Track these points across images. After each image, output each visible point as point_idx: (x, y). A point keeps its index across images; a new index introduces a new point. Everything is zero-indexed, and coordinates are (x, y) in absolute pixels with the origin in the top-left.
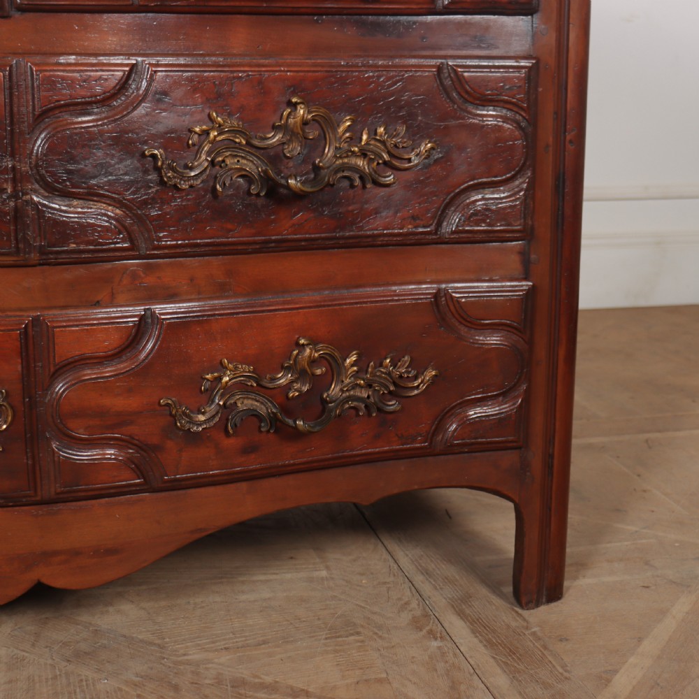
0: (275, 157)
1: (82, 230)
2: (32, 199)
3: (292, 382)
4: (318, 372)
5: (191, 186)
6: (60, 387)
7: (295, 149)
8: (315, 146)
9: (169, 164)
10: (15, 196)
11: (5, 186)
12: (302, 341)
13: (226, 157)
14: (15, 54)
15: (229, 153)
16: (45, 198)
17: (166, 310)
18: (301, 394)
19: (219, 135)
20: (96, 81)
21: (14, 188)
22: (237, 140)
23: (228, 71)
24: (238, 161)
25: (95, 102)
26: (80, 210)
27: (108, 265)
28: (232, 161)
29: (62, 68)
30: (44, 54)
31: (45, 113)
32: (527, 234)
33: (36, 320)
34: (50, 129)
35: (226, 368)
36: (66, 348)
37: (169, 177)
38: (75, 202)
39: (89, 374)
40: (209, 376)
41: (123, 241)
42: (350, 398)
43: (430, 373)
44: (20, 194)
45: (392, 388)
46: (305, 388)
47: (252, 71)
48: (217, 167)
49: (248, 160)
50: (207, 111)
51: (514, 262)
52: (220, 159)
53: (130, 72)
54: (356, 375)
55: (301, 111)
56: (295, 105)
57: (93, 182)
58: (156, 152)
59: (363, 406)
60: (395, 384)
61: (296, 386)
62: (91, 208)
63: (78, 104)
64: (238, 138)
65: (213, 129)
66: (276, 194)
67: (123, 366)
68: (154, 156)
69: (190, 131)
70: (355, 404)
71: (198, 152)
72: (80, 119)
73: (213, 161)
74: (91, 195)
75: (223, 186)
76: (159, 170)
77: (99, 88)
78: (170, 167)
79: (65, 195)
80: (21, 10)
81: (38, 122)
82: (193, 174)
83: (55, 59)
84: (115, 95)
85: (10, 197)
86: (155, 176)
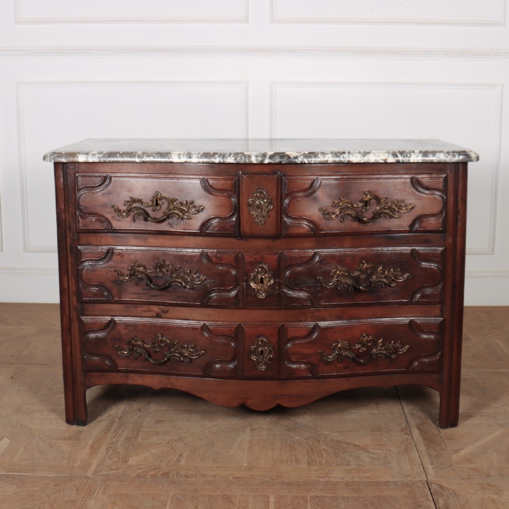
0: (356, 279)
1: (298, 299)
2: (284, 290)
3: (361, 347)
4: (369, 344)
5: (330, 288)
6: (289, 345)
7: (363, 276)
8: (370, 275)
10: (279, 290)
11: (276, 287)
12: (364, 335)
14: (281, 249)
15: (343, 278)
16: (287, 290)
17: (322, 324)
18: (363, 351)
19: (339, 272)
20: (303, 257)
21: (279, 288)
23: (344, 254)
24: (345, 280)
25: (303, 263)
26: (297, 294)
27: (305, 310)
28: (343, 280)
29: (294, 254)
30: (289, 249)
31: (289, 266)
32: (442, 303)
33: (283, 325)
34: (290, 271)
35: (339, 342)
36: (291, 334)
37: (324, 285)
38: (296, 292)
39: (297, 342)
40: (334, 344)
41: (309, 303)
42: (379, 353)
43: (407, 347)
45: (394, 351)
46: (365, 350)
47: (350, 253)
48: (339, 282)
49: (348, 280)
50: (336, 265)
51: (438, 311)
52: (340, 280)
53: (314, 255)
54: (382, 346)
55: (365, 265)
56: (364, 263)
57: (301, 286)
59: (384, 356)
60: (395, 350)
61: (362, 349)
62: (301, 293)
63: (298, 264)
64: (345, 273)
66: (357, 290)
67: (308, 340)
68: (320, 279)
69: (331, 271)
70: (381, 355)
71: (333, 278)
72: (298, 268)
73: (337, 280)
74: (301, 290)
75: (340, 288)
76: (321, 283)
77: (304, 259)
78: (324, 282)
79: (293, 290)
80: (284, 237)
81: (286, 269)
82: (331, 284)
83: (292, 251)
84: (309, 261)
85: (277, 290)
86: (320, 285)
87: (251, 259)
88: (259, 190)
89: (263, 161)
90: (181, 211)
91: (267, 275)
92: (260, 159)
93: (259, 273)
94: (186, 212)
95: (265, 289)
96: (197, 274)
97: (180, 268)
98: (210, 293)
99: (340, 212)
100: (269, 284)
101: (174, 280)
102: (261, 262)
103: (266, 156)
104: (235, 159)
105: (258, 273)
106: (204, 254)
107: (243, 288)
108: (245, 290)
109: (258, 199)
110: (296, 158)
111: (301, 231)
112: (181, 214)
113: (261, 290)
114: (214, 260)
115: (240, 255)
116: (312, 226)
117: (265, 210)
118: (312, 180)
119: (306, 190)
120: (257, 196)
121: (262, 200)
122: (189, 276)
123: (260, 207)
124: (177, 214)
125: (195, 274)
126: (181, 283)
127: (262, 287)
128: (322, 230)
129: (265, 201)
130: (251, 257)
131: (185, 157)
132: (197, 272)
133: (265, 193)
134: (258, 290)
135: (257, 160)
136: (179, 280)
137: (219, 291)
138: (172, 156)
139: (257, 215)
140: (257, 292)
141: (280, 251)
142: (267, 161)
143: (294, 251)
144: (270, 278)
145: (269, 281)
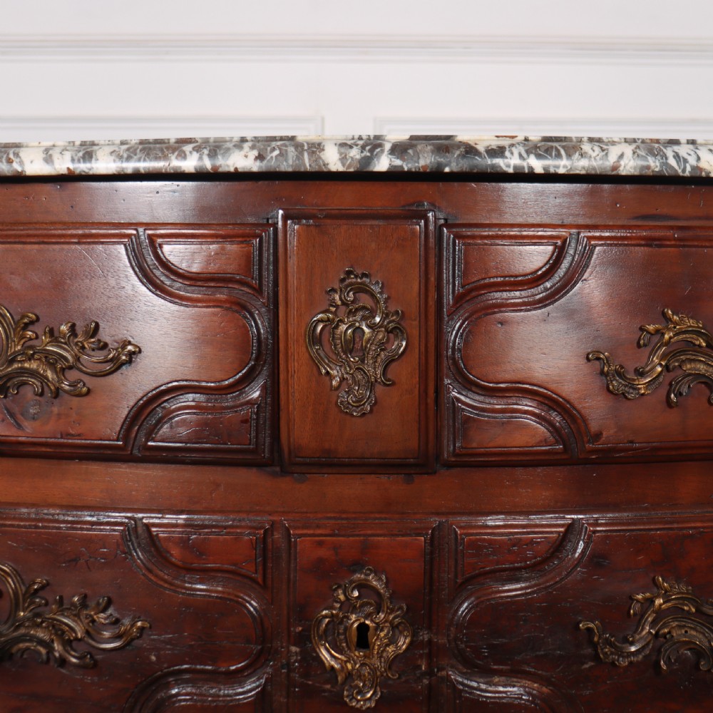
2: (449, 676)
5: (631, 663)
9: (607, 639)
10: (430, 673)
11: (419, 662)
13: (673, 628)
14: (438, 514)
15: (676, 623)
16: (463, 674)
19: (664, 603)
20: (527, 545)
21: (429, 665)
22: (686, 608)
23: (677, 528)
24: (686, 632)
25: (525, 568)
26: (501, 689)
28: (679, 632)
29: (489, 531)
30: (471, 514)
31: (468, 581)
34: (473, 599)
37: (606, 653)
38: (496, 679)
44: (436, 670)
47: (703, 527)
48: (662, 639)
49: (697, 631)
50: (652, 575)
52: (666, 630)
53: (566, 533)
57: (518, 658)
58: (591, 625)
62: (514, 686)
63: (505, 570)
64: (686, 605)
65: (658, 596)
68: (589, 629)
69: (631, 599)
71: (641, 624)
72: (506, 588)
73: (657, 633)
74: (515, 673)
75: (668, 662)
76: (595, 646)
77: (529, 553)
78: (608, 642)
79: (487, 673)
80: (449, 465)
81: (460, 590)
82: (633, 649)
83: (482, 520)
84: (546, 560)
85: (424, 674)
86: (590, 651)
87: (323, 553)
88: (352, 279)
89: (367, 161)
90: (51, 360)
91: (382, 616)
92: (355, 153)
93: (354, 609)
94: (71, 368)
95: (374, 670)
96: (110, 611)
97: (43, 588)
98: (162, 681)
99: (667, 368)
100: (391, 649)
101: (22, 631)
102: (357, 565)
103: (380, 145)
104: (260, 157)
105: (349, 606)
106: (140, 530)
107: (288, 665)
108: (296, 676)
109: (351, 313)
110: (499, 152)
111: (518, 441)
112: (49, 374)
113: (360, 677)
114: (176, 553)
115: (276, 536)
116: (556, 418)
117: (375, 359)
118: (559, 242)
119: (535, 279)
120: (344, 303)
121: (364, 318)
122: (77, 616)
123: (358, 346)
124: (34, 373)
125: (104, 611)
126: (48, 646)
127: (362, 665)
128: (598, 436)
129: (378, 319)
130: (320, 544)
131: (68, 155)
132: (109, 603)
133: (376, 289)
134: (349, 675)
135: (343, 159)
136: (41, 634)
137: (198, 677)
138: (21, 154)
139: (343, 379)
140: (344, 683)
141: (435, 521)
142: (383, 164)
143: (492, 521)
144: (394, 627)
145: (392, 641)
